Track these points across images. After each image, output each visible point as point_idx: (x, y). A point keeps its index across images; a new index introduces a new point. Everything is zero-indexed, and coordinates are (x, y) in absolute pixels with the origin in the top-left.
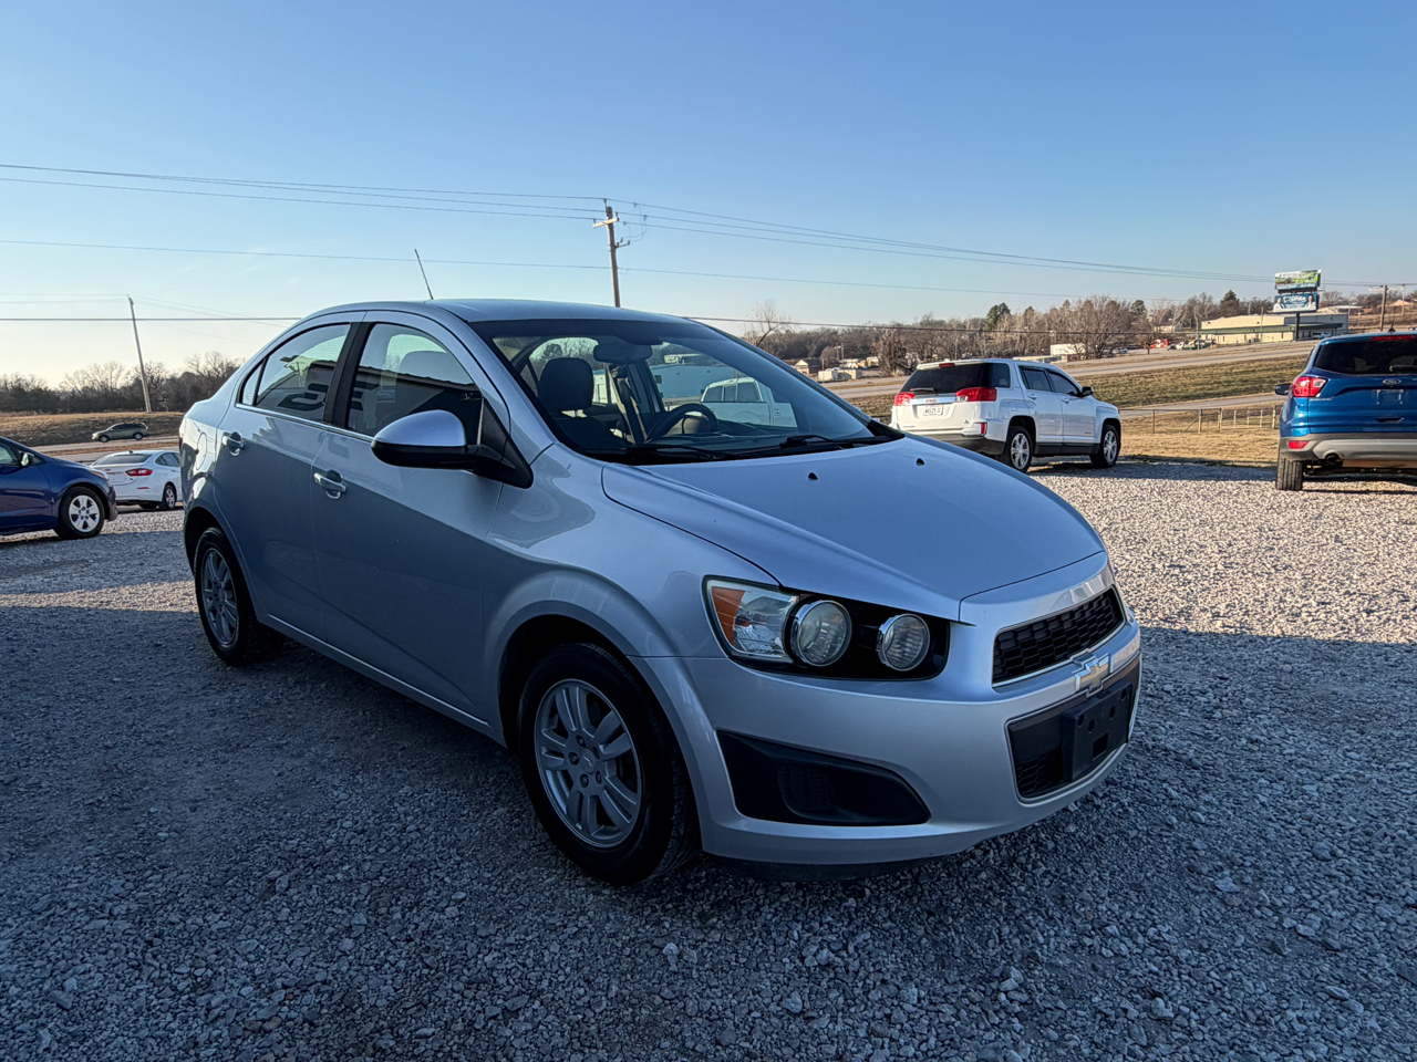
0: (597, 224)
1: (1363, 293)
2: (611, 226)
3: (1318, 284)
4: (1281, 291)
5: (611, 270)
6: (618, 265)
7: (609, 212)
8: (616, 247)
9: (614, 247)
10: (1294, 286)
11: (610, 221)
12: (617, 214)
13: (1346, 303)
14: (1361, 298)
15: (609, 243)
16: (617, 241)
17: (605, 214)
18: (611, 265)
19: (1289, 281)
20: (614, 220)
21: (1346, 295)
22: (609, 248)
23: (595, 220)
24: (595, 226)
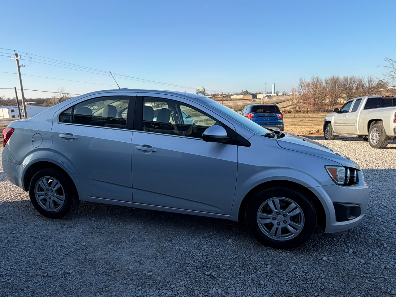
1: (212, 93)
2: (17, 60)
3: (205, 91)
4: (197, 92)
5: (18, 75)
6: (21, 73)
7: (17, 55)
8: (20, 67)
9: (19, 67)
10: (200, 91)
11: (17, 58)
12: (20, 56)
13: (209, 95)
14: (212, 94)
15: (17, 65)
16: (20, 65)
17: (15, 55)
18: (18, 73)
19: (199, 90)
20: (19, 58)
21: (209, 94)
22: (17, 67)
23: (10, 57)
24: (10, 59)
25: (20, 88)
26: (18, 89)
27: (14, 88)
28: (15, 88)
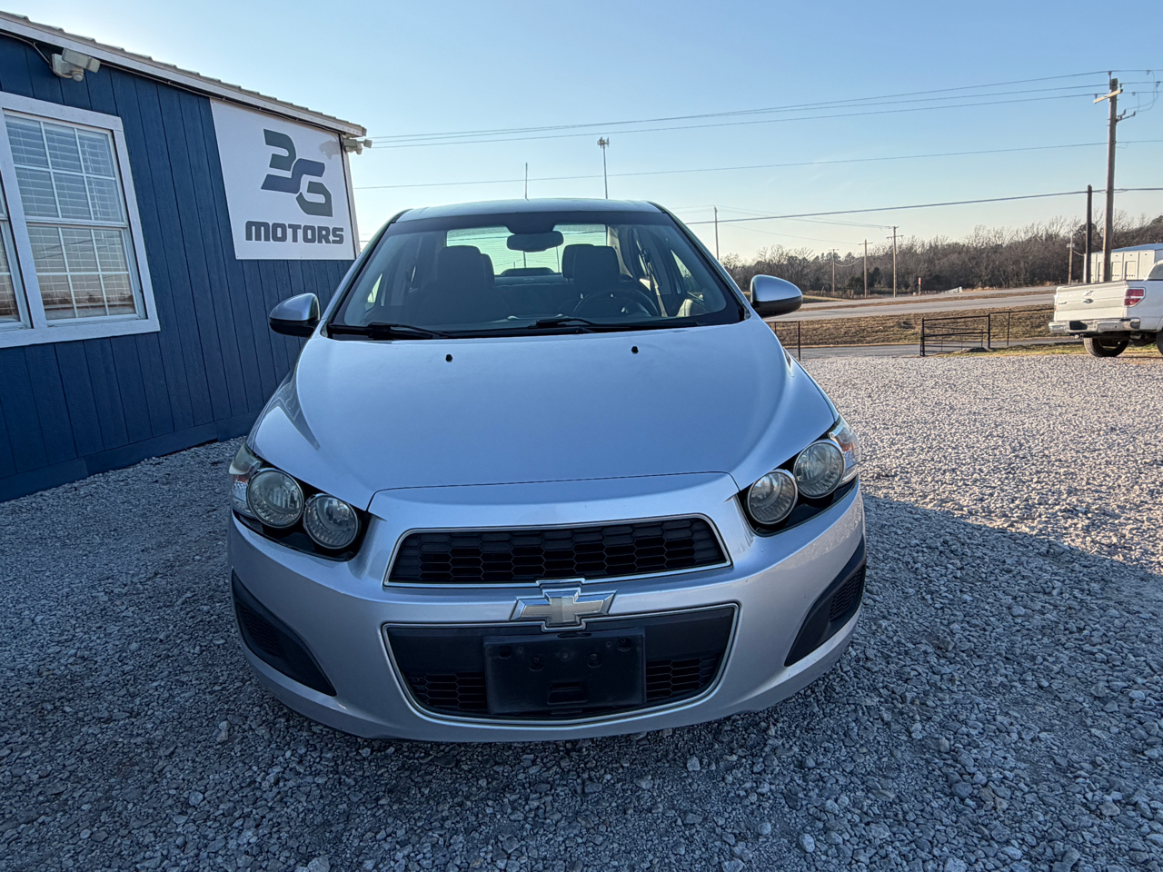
0: (1098, 99)
2: (1113, 99)
5: (1108, 146)
6: (1117, 139)
7: (1114, 85)
8: (1117, 121)
9: (1114, 121)
11: (1114, 94)
12: (1121, 85)
15: (1109, 117)
16: (1118, 114)
17: (1109, 87)
18: (1108, 141)
20: (1118, 92)
22: (1109, 122)
23: (1096, 95)
24: (1095, 101)
25: (1105, 187)
26: (1098, 191)
27: (1087, 190)
28: (1090, 188)
